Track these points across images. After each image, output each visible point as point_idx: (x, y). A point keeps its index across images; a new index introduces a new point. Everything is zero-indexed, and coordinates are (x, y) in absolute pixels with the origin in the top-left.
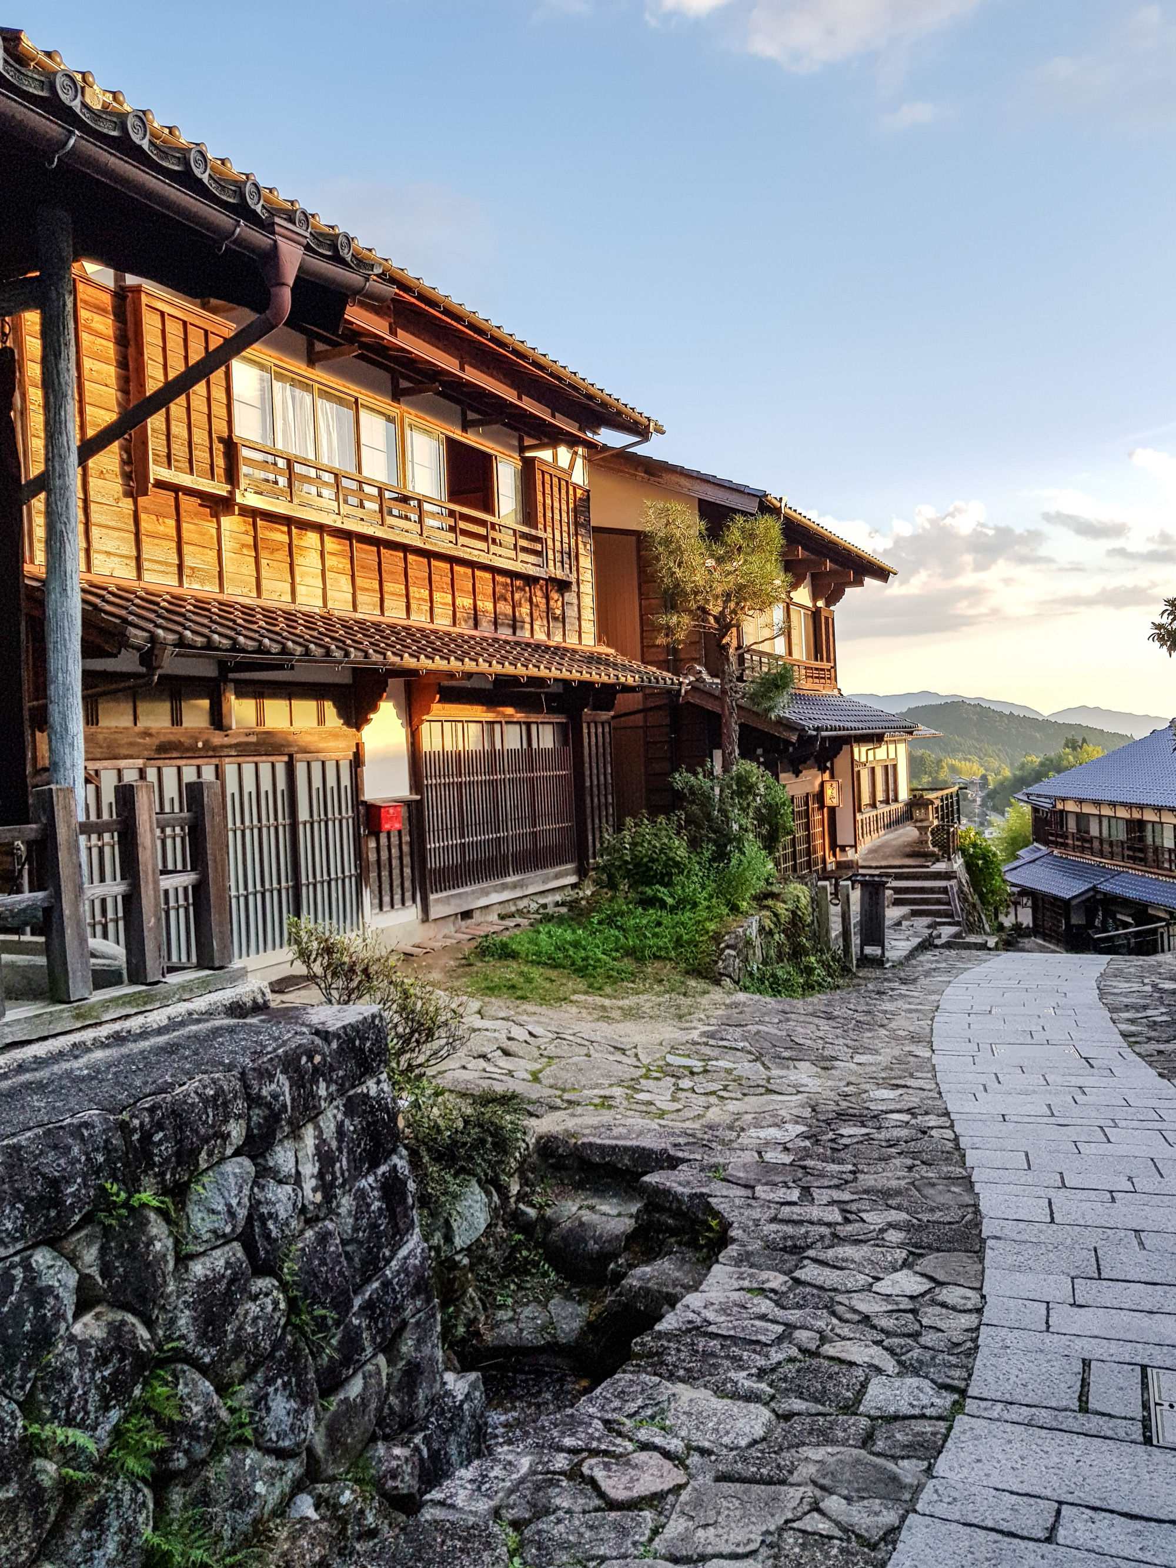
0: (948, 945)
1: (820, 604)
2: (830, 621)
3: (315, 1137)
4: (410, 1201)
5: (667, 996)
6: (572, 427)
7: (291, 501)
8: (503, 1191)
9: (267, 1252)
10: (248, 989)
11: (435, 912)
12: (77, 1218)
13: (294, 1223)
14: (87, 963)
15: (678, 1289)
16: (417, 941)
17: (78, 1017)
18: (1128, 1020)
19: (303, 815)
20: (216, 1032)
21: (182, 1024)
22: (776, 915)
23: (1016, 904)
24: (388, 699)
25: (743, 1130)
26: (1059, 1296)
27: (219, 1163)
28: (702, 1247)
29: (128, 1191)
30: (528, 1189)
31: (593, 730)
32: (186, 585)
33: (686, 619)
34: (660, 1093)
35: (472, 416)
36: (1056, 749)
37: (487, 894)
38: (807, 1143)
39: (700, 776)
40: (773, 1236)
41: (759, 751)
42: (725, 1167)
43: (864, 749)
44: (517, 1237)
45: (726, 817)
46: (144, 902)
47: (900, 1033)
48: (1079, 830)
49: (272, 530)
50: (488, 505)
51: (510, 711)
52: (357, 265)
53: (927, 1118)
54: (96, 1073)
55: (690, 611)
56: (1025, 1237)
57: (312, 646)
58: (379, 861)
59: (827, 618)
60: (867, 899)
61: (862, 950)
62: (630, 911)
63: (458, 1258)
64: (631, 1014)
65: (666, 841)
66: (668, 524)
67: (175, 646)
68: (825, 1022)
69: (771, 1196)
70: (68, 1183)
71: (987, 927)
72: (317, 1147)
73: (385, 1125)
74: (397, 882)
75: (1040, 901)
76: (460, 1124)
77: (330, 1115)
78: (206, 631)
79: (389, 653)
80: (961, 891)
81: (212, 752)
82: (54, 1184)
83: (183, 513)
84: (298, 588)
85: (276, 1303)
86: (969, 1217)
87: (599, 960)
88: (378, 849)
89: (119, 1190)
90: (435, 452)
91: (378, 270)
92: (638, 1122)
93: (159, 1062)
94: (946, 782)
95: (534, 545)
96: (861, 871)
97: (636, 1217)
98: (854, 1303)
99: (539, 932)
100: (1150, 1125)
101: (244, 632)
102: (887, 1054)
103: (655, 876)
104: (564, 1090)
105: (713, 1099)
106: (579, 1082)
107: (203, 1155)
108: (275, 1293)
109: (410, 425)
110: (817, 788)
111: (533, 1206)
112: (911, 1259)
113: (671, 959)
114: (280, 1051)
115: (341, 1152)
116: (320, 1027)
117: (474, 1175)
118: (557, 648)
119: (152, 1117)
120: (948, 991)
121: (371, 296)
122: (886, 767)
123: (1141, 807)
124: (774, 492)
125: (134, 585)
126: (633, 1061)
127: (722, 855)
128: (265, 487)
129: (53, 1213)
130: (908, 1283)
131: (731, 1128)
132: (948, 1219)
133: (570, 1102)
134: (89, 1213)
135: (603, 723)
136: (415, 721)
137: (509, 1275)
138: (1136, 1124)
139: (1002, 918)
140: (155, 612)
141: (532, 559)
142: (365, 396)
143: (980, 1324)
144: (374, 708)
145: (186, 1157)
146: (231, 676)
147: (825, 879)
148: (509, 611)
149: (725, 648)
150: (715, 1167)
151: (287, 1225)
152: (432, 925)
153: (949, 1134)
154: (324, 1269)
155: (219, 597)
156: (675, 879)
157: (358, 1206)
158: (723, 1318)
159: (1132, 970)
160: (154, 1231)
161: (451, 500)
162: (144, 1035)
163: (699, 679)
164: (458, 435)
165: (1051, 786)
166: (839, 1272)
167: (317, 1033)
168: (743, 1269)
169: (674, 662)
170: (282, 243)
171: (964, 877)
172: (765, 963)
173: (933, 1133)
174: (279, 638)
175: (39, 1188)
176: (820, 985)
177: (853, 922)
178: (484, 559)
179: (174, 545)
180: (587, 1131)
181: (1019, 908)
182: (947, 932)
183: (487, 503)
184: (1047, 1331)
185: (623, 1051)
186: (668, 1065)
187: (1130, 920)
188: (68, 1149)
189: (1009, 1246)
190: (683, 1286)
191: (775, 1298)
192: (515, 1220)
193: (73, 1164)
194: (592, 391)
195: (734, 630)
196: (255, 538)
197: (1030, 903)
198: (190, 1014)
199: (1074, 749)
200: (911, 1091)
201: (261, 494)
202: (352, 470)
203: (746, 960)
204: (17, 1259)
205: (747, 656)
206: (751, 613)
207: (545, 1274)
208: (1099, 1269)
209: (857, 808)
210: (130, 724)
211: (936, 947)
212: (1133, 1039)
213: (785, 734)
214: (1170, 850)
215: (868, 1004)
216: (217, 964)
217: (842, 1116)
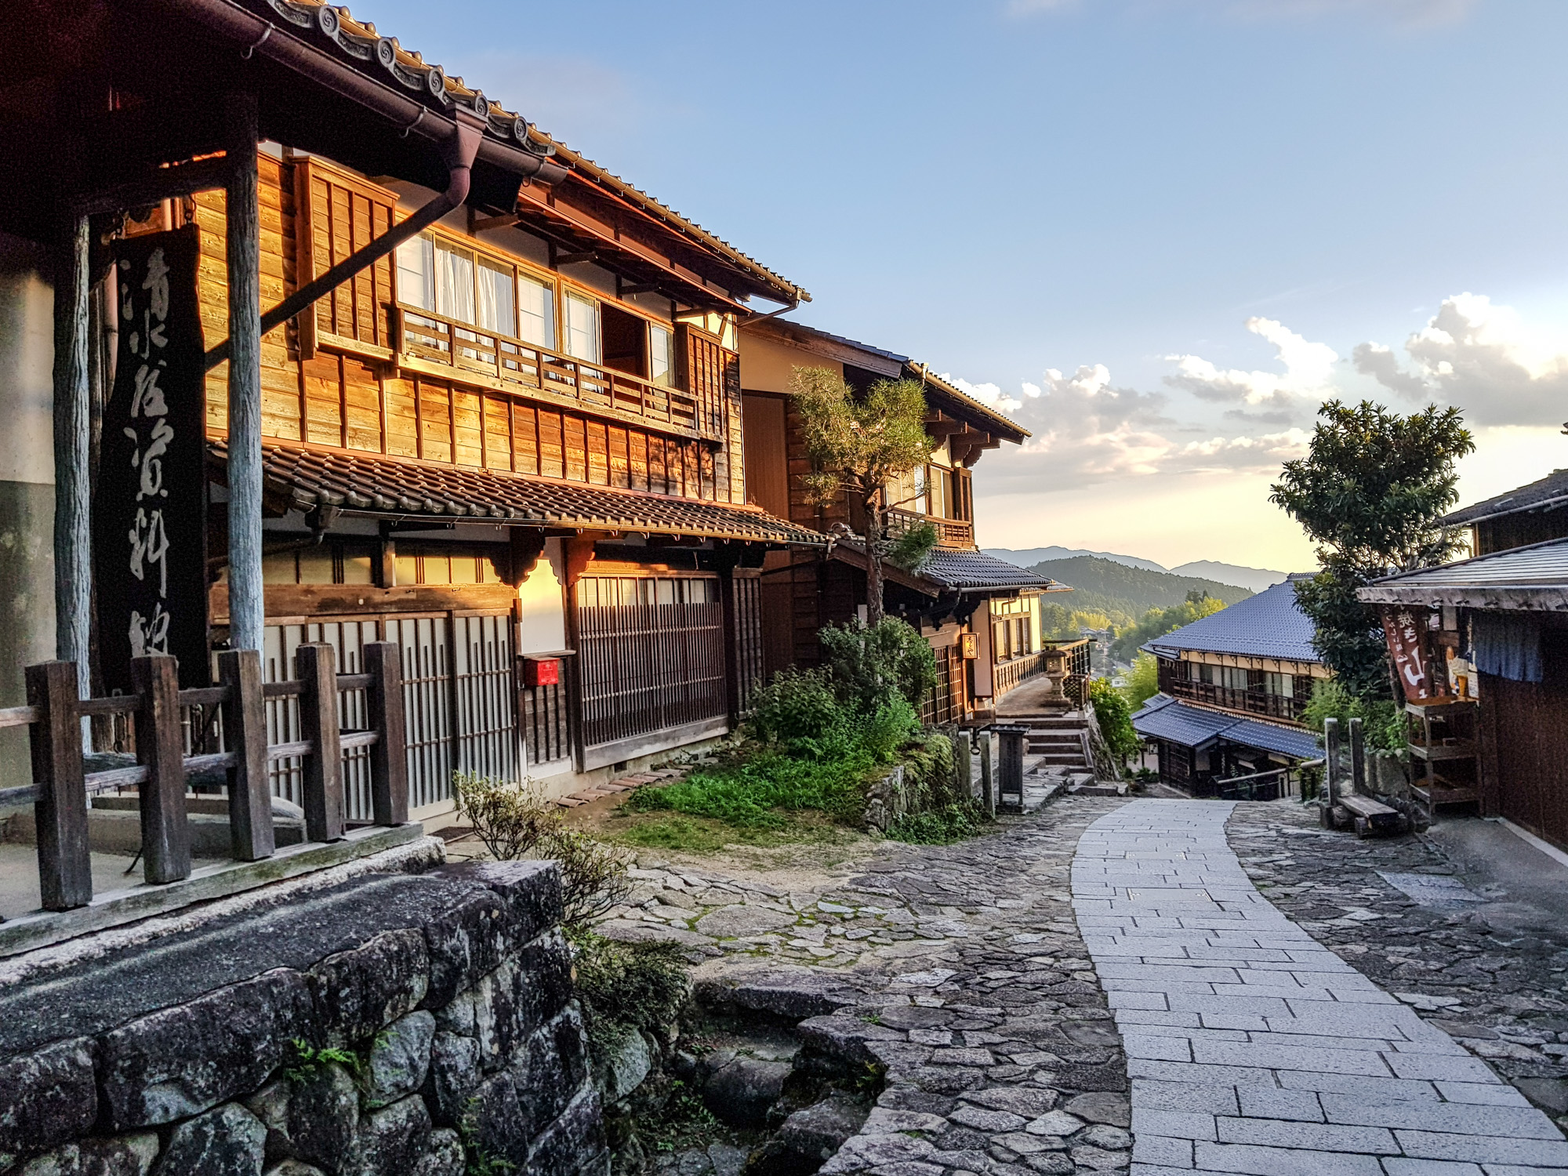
0: (1081, 792)
1: (958, 464)
2: (968, 482)
3: (493, 990)
4: (582, 1050)
5: (816, 844)
6: (723, 295)
7: (452, 365)
8: (663, 1038)
9: (446, 1104)
10: (423, 845)
11: (590, 763)
12: (267, 1074)
13: (472, 1075)
14: (270, 821)
15: (837, 1131)
16: (572, 792)
17: (261, 875)
18: (1256, 864)
19: (461, 669)
20: (395, 888)
21: (362, 880)
22: (920, 765)
23: (1144, 750)
24: (545, 556)
25: (894, 974)
26: (1204, 1134)
27: (402, 1017)
28: (859, 1090)
29: (315, 1047)
30: (687, 1036)
31: (743, 587)
32: (348, 446)
33: (833, 480)
34: (813, 940)
35: (626, 283)
36: (1179, 602)
37: (640, 746)
38: (956, 987)
39: (847, 632)
40: (929, 1078)
41: (902, 606)
42: (879, 1011)
43: (999, 603)
44: (677, 1083)
45: (871, 670)
46: (325, 760)
47: (1040, 877)
48: (1202, 680)
49: (432, 392)
50: (641, 369)
51: (662, 567)
52: (532, 148)
53: (1070, 961)
54: (281, 930)
55: (836, 472)
56: (1169, 1077)
57: (473, 506)
58: (535, 714)
59: (965, 478)
60: (1005, 750)
61: (1001, 798)
62: (780, 762)
63: (620, 1105)
64: (783, 862)
65: (815, 693)
66: (815, 388)
67: (341, 506)
68: (969, 868)
69: (925, 1039)
70: (258, 1040)
71: (1116, 773)
72: (495, 999)
73: (559, 977)
74: (552, 736)
75: (1166, 748)
76: (622, 974)
77: (507, 968)
78: (370, 491)
79: (548, 513)
80: (1092, 739)
81: (373, 609)
82: (246, 1042)
83: (346, 377)
84: (458, 448)
85: (455, 1154)
86: (1114, 1057)
87: (750, 810)
88: (534, 702)
89: (307, 1045)
90: (590, 317)
91: (551, 153)
92: (793, 968)
93: (342, 919)
94: (1074, 633)
95: (684, 407)
96: (998, 721)
97: (793, 1061)
98: (1009, 1143)
99: (692, 783)
100: (1281, 966)
101: (407, 492)
102: (1028, 899)
103: (804, 728)
104: (720, 938)
105: (864, 945)
106: (734, 929)
107: (388, 1010)
108: (454, 1144)
109: (567, 292)
110: (956, 641)
111: (692, 1052)
112: (1061, 1100)
113: (820, 809)
114: (460, 906)
115: (517, 1004)
116: (496, 882)
117: (636, 1023)
118: (708, 507)
119: (338, 973)
120: (1084, 836)
121: (545, 177)
122: (1020, 620)
123: (1261, 658)
124: (915, 358)
125: (298, 446)
126: (785, 908)
127: (867, 707)
128: (426, 351)
129: (243, 1070)
130: (1059, 1123)
131: (883, 973)
132: (1094, 1059)
133: (725, 949)
134: (277, 1069)
135: (752, 580)
136: (571, 579)
137: (669, 1121)
138: (1267, 965)
139: (1130, 765)
140: (320, 473)
141: (684, 421)
142: (523, 264)
143: (1130, 1162)
144: (531, 565)
145: (371, 1012)
146: (392, 534)
147: (965, 729)
148: (662, 471)
149: (870, 507)
150: (869, 1012)
151: (466, 1076)
152: (587, 777)
153: (1091, 977)
154: (501, 1119)
155: (381, 457)
156: (823, 730)
157: (533, 1057)
158: (885, 1160)
159: (1257, 815)
160: (340, 1086)
161: (605, 364)
162: (325, 891)
163: (846, 538)
164: (613, 301)
165: (1175, 638)
166: (993, 1113)
167: (494, 888)
168: (901, 1111)
169: (821, 522)
170: (462, 127)
171: (1095, 725)
172: (909, 811)
173: (1076, 975)
174: (441, 498)
175: (231, 1045)
176: (962, 832)
177: (992, 769)
178: (638, 421)
179: (337, 407)
180: (744, 978)
181: (1146, 755)
182: (1080, 779)
183: (640, 366)
184: (1194, 1168)
185: (776, 898)
186: (820, 912)
187: (1251, 766)
188: (259, 1006)
189: (1154, 1086)
190: (842, 1129)
191: (934, 1139)
192: (675, 1067)
193: (263, 1022)
194: (743, 260)
195: (878, 490)
196: (416, 400)
197: (1156, 750)
198: (369, 871)
199: (1196, 602)
200: (1053, 935)
201: (422, 357)
202: (509, 334)
203: (891, 809)
204: (208, 1116)
205: (890, 515)
206: (895, 474)
207: (705, 1120)
208: (1239, 1107)
209: (994, 660)
210: (294, 582)
211: (1070, 793)
212: (1261, 883)
213: (928, 591)
214: (1289, 700)
215: (1008, 850)
216: (394, 821)
217: (989, 960)
